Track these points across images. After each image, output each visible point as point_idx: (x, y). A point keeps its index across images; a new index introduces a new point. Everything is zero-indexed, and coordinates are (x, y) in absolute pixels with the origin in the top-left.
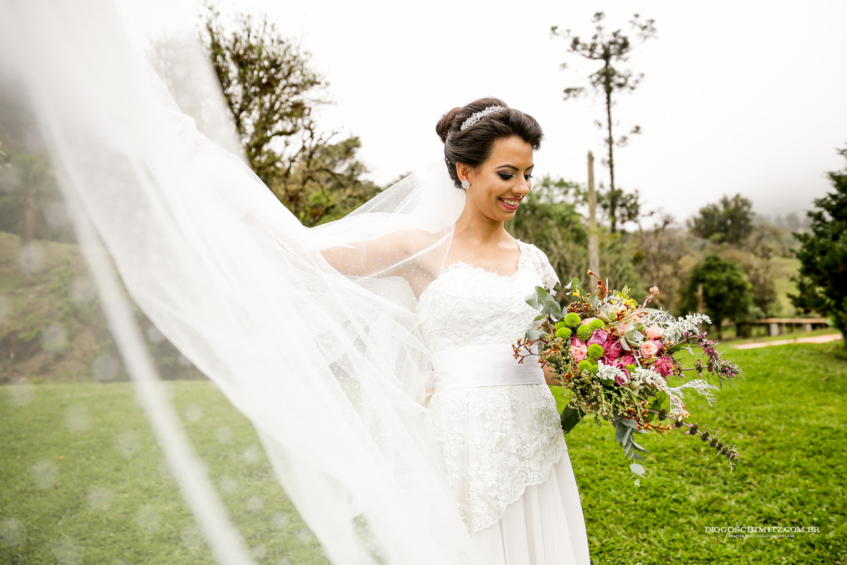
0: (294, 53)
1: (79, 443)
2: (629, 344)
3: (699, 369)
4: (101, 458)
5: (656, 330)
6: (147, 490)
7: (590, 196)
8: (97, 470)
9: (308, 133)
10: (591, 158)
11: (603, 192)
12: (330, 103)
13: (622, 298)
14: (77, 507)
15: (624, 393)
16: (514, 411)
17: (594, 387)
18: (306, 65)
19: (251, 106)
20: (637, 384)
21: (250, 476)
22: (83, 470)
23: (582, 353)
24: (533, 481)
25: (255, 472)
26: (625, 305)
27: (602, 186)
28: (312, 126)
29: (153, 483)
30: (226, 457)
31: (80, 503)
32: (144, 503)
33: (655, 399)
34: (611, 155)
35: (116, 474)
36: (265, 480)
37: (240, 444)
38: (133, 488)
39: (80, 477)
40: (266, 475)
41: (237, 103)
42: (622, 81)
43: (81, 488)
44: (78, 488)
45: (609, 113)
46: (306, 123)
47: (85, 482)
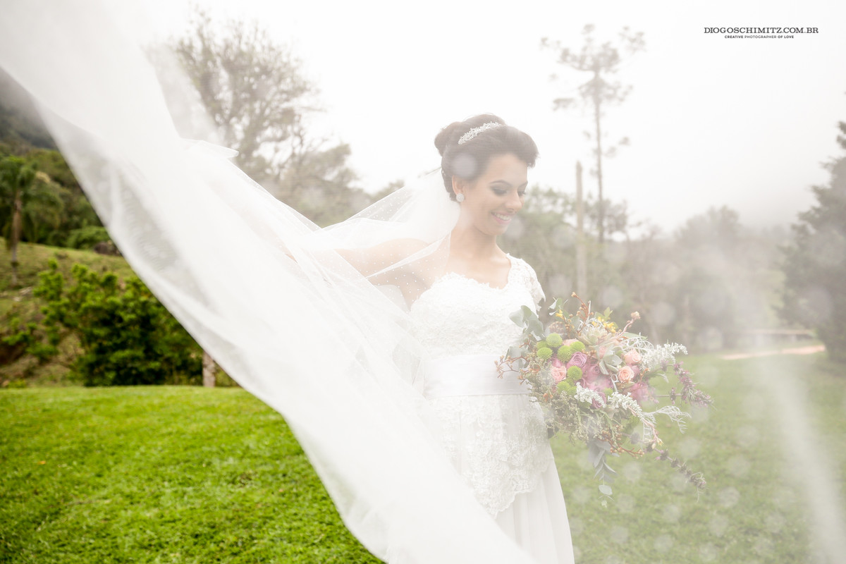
0: (285, 59)
1: (61, 448)
2: (607, 368)
3: (673, 397)
4: (83, 463)
5: (633, 356)
6: (129, 496)
7: (578, 206)
8: (78, 475)
9: (297, 140)
10: (579, 169)
11: (592, 202)
12: (320, 110)
13: (603, 320)
14: (57, 513)
15: (600, 416)
16: (505, 420)
17: (572, 409)
18: (297, 72)
19: (241, 112)
20: (612, 407)
21: (233, 482)
22: (64, 476)
23: (561, 374)
24: (523, 489)
25: (238, 479)
26: (606, 329)
27: (590, 196)
28: (302, 133)
29: (135, 489)
30: (209, 464)
31: (60, 509)
32: (126, 510)
33: (629, 422)
34: (599, 165)
35: (98, 479)
36: (247, 487)
37: (223, 450)
38: (115, 494)
39: (61, 483)
40: (249, 482)
41: (227, 109)
42: (611, 92)
43: (61, 494)
44: (59, 493)
45: (598, 124)
46: (296, 129)
47: (66, 488)
